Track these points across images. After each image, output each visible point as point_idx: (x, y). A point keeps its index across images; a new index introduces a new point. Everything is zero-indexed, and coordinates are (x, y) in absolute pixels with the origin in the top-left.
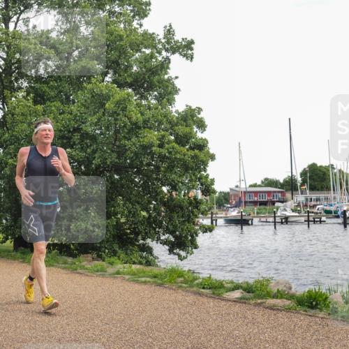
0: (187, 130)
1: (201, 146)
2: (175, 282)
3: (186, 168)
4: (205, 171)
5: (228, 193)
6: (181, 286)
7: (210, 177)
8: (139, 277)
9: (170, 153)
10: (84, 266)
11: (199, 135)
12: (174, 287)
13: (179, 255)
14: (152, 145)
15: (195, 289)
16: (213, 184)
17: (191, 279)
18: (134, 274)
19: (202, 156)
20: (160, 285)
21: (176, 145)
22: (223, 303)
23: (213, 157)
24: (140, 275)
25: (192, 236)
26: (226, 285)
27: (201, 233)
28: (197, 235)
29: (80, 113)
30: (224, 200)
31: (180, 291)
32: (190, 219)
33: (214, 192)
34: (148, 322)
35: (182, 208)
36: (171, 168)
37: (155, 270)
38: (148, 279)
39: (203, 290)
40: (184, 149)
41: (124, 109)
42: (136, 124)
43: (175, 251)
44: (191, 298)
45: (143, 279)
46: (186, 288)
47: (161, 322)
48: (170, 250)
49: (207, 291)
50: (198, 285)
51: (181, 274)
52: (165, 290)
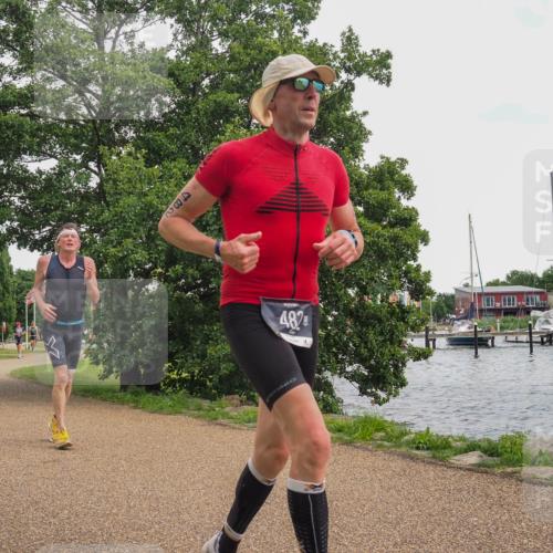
0: (384, 195)
1: (407, 220)
2: (372, 439)
4: (415, 259)
5: (453, 296)
6: (381, 446)
7: (423, 269)
10: (227, 413)
11: (404, 203)
12: (370, 447)
13: (376, 397)
15: (404, 449)
16: (429, 280)
17: (396, 434)
19: (407, 238)
20: (348, 443)
21: (365, 222)
22: (450, 472)
23: (425, 238)
25: (396, 367)
26: (454, 445)
27: (411, 361)
28: (404, 365)
30: (447, 307)
31: (380, 452)
32: (393, 339)
33: (431, 293)
35: (380, 321)
37: (340, 420)
39: (417, 452)
43: (369, 390)
44: (398, 464)
46: (389, 447)
47: (351, 502)
48: (360, 389)
49: (424, 453)
50: (408, 443)
51: (380, 426)
52: (355, 452)
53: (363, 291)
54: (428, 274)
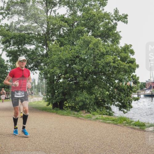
0: (126, 55)
1: (132, 62)
2: (123, 123)
3: (126, 71)
4: (135, 73)
5: (145, 83)
6: (125, 125)
7: (137, 76)
8: (106, 121)
9: (118, 65)
10: (82, 116)
11: (132, 57)
12: (122, 125)
13: (124, 111)
14: (110, 62)
15: (132, 126)
17: (130, 121)
18: (104, 119)
19: (132, 66)
20: (116, 124)
21: (121, 62)
22: (145, 133)
23: (138, 66)
25: (129, 103)
26: (146, 125)
27: (134, 101)
28: (131, 102)
29: (79, 50)
30: (143, 86)
31: (125, 127)
32: (128, 95)
33: (139, 83)
34: (111, 141)
35: (124, 90)
36: (119, 72)
37: (113, 118)
38: (110, 122)
39: (135, 127)
40: (125, 64)
41: (97, 47)
42: (103, 53)
43: (122, 109)
44: (130, 130)
45: (108, 122)
46: (127, 126)
48: (119, 109)
49: (137, 127)
50: (133, 124)
51: (125, 119)
52: (118, 127)
54: (138, 78)
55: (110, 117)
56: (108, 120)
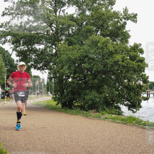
0: (135, 54)
1: (142, 61)
2: (132, 123)
3: (135, 71)
4: (144, 72)
6: (135, 125)
9: (127, 64)
10: (91, 115)
11: (141, 56)
12: (132, 125)
13: (133, 111)
14: (119, 61)
15: (141, 126)
16: (148, 79)
17: (139, 121)
18: (113, 119)
19: (142, 65)
20: (125, 124)
21: (130, 61)
24: (116, 119)
25: (139, 102)
27: (143, 101)
28: (141, 102)
29: (88, 49)
30: (153, 85)
31: (134, 127)
32: (138, 94)
34: (121, 140)
35: (134, 89)
36: (128, 71)
37: (123, 117)
38: (120, 121)
39: (145, 127)
41: (106, 46)
42: (111, 52)
43: (131, 109)
44: (140, 130)
45: (118, 121)
46: (137, 125)
47: (127, 140)
50: (143, 124)
51: (134, 119)
52: (127, 126)
53: (129, 81)
55: (119, 117)
56: (118, 120)
